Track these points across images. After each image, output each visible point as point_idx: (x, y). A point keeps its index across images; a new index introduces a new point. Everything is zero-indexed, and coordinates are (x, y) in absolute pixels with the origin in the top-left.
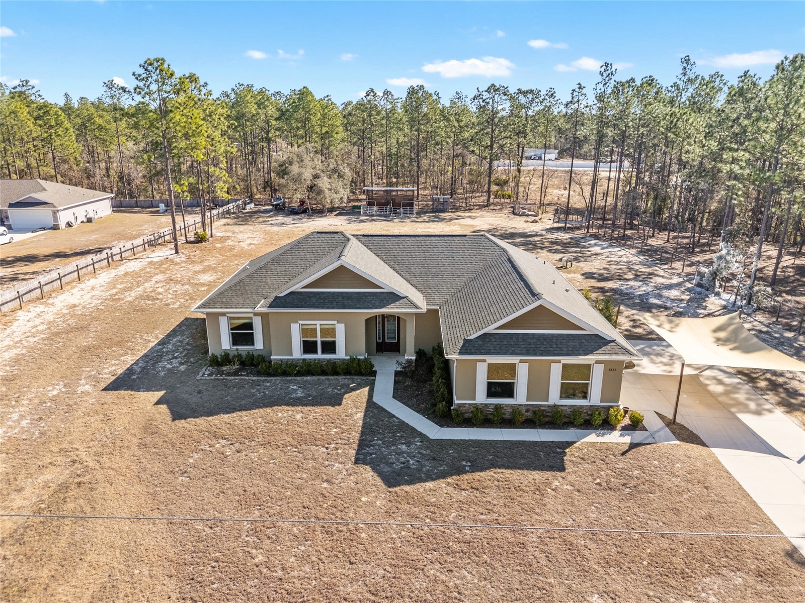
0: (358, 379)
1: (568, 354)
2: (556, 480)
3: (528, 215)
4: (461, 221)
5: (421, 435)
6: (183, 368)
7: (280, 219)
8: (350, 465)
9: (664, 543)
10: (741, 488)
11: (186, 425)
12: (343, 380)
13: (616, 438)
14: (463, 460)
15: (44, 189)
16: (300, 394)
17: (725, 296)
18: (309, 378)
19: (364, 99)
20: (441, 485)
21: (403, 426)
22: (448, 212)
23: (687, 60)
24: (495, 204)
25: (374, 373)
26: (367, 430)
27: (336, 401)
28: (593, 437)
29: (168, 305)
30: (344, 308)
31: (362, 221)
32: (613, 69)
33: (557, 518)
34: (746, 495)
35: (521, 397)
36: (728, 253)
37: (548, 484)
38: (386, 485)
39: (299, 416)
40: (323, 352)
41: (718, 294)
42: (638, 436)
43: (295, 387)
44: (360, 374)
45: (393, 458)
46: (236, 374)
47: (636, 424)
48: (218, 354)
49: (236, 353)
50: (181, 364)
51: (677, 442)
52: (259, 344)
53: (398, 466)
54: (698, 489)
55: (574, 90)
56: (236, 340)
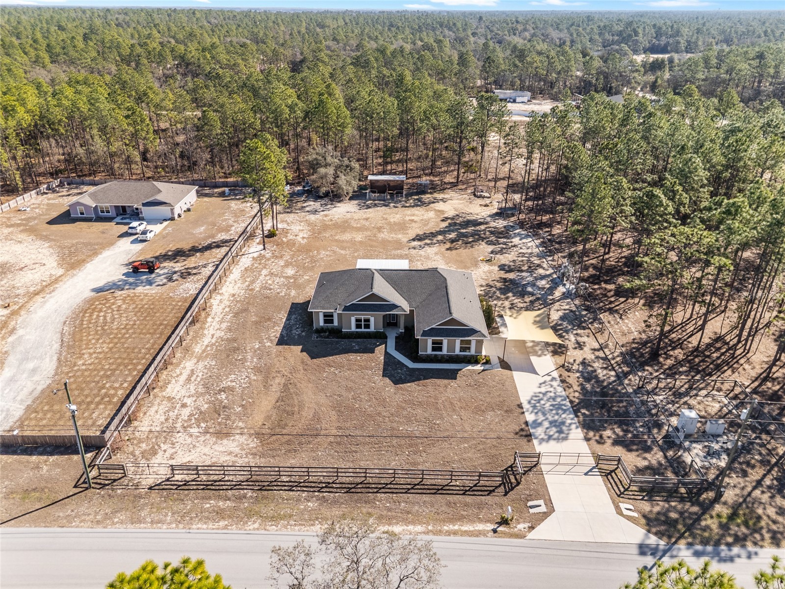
0: (380, 340)
2: (453, 383)
3: (484, 197)
5: (406, 366)
6: (303, 334)
8: (381, 378)
9: (481, 403)
10: (515, 386)
11: (317, 362)
12: (373, 341)
13: (479, 367)
14: (420, 375)
15: (160, 191)
16: (357, 348)
17: (569, 286)
18: (359, 340)
20: (413, 384)
21: (399, 362)
22: (428, 193)
25: (386, 337)
26: (386, 364)
27: (372, 351)
28: (470, 367)
29: (278, 293)
30: (374, 310)
31: (368, 207)
33: (449, 395)
34: (516, 388)
35: (445, 351)
37: (449, 384)
38: (394, 384)
39: (359, 358)
41: (564, 285)
42: (487, 366)
43: (355, 344)
44: (381, 338)
45: (396, 375)
46: (328, 337)
47: (488, 362)
48: (319, 328)
49: (326, 328)
50: (302, 332)
51: (501, 369)
52: (336, 323)
53: (398, 378)
54: (500, 386)
56: (326, 321)
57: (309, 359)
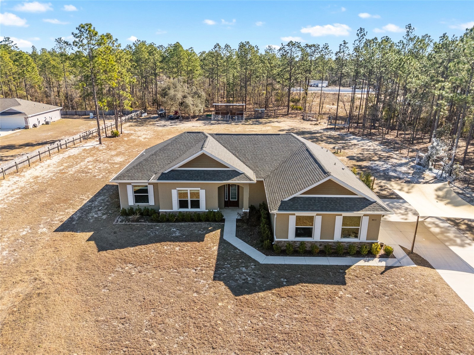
0: (214, 224)
1: (347, 210)
2: (342, 292)
3: (312, 121)
4: (272, 124)
5: (254, 261)
6: (104, 217)
7: (163, 122)
8: (210, 281)
9: (412, 334)
10: (457, 296)
11: (107, 255)
12: (204, 225)
13: (376, 263)
14: (282, 278)
15: (19, 104)
16: (178, 234)
17: (435, 171)
18: (183, 224)
19: (213, 50)
20: (268, 294)
21: (243, 255)
22: (264, 118)
23: (409, 27)
24: (292, 114)
25: (223, 221)
26: (221, 257)
27: (200, 239)
28: (362, 263)
29: (95, 176)
30: (205, 180)
31: (212, 124)
32: (365, 32)
33: (343, 317)
34: (461, 301)
35: (317, 237)
36: (438, 145)
37: (336, 293)
38: (234, 294)
39: (177, 249)
40: (192, 207)
41: (431, 170)
42: (391, 262)
43: (175, 230)
44: (215, 221)
45: (237, 276)
46: (137, 221)
47: (388, 254)
48: (126, 208)
49: (137, 208)
50: (103, 214)
51: (415, 266)
52: (152, 202)
53: (241, 282)
54: (430, 297)
55: (341, 45)
56: (138, 199)
57: (96, 250)
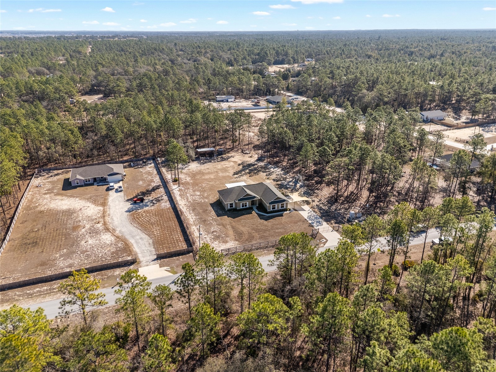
1: (281, 202)
5: (266, 215)
6: (223, 212)
8: (260, 220)
12: (250, 210)
14: (272, 217)
15: (112, 168)
16: (245, 213)
17: (300, 183)
21: (263, 215)
22: (223, 154)
25: (254, 208)
26: (259, 216)
27: (251, 213)
28: (285, 212)
30: (248, 200)
31: (203, 163)
34: (302, 215)
35: (276, 209)
37: (282, 218)
39: (248, 216)
40: (245, 207)
42: (290, 211)
45: (264, 218)
46: (233, 212)
51: (295, 211)
52: (234, 207)
54: (297, 216)
56: (230, 207)
57: (232, 219)
